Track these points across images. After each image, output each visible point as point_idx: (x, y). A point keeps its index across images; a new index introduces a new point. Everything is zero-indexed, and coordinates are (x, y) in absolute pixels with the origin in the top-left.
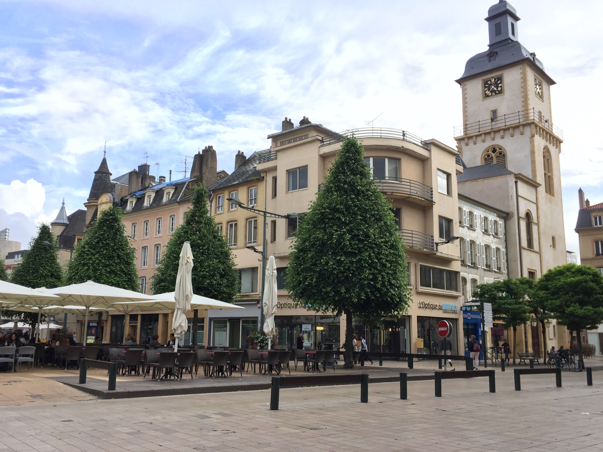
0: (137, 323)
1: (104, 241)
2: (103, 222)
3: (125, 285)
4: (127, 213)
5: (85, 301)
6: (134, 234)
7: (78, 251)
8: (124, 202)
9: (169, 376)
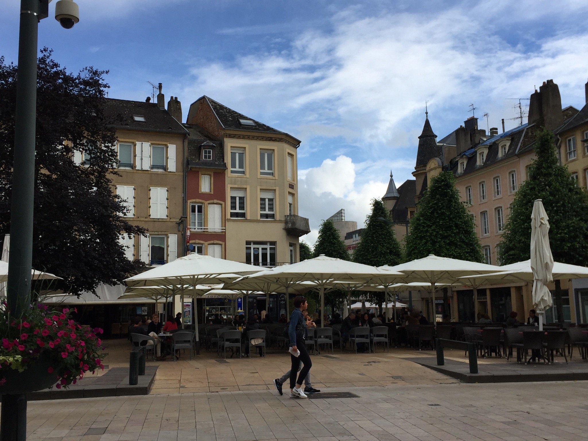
0: (486, 298)
1: (439, 210)
2: (435, 190)
3: (468, 256)
4: (460, 176)
5: (430, 276)
6: (470, 199)
7: (413, 224)
8: (453, 165)
9: (537, 358)
